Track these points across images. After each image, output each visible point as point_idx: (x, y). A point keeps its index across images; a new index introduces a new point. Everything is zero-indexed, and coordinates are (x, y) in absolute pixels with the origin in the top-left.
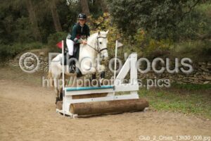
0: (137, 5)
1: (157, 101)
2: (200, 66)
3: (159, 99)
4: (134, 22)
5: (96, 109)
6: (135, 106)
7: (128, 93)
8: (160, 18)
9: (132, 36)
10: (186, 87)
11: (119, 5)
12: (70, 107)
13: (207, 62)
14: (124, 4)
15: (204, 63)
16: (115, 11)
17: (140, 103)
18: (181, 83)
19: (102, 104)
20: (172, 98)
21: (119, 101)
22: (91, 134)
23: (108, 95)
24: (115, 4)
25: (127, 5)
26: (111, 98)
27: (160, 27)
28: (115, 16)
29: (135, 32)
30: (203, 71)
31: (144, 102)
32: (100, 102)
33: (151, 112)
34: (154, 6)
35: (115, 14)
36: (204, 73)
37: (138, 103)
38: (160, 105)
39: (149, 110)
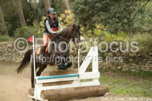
0: (97, 4)
1: (115, 87)
3: (116, 85)
4: (94, 19)
5: (64, 95)
6: (97, 91)
7: (91, 80)
8: (118, 15)
9: (92, 30)
10: (139, 74)
11: (81, 4)
12: (41, 94)
14: (85, 3)
16: (77, 9)
17: (101, 89)
18: (134, 70)
19: (69, 90)
20: (128, 84)
21: (84, 87)
23: (73, 82)
24: (77, 3)
25: (88, 4)
26: (76, 84)
27: (117, 23)
28: (77, 14)
29: (95, 27)
31: (105, 88)
32: (67, 89)
34: (111, 5)
37: (99, 89)
38: (118, 90)
39: (110, 95)
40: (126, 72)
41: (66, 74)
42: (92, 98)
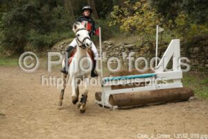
1: (202, 89)
3: (204, 87)
4: (175, 4)
6: (179, 95)
7: (171, 81)
9: (173, 20)
12: (110, 98)
17: (185, 92)
19: (144, 94)
22: (134, 128)
26: (153, 86)
27: (204, 9)
29: (177, 16)
31: (189, 91)
33: (197, 102)
37: (181, 92)
38: (206, 94)
39: (194, 99)
42: (173, 103)
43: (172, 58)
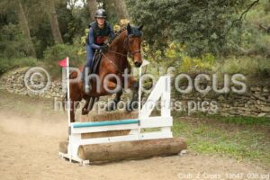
0: (171, 9)
1: (196, 141)
2: (254, 92)
3: (198, 137)
4: (165, 32)
5: (115, 153)
6: (168, 148)
7: (158, 129)
8: (203, 27)
9: (162, 51)
10: (234, 121)
11: (144, 9)
12: (79, 150)
13: (262, 87)
14: (152, 8)
15: (258, 89)
16: (139, 17)
17: (175, 144)
18: (226, 115)
19: (123, 145)
20: (217, 136)
21: (146, 141)
23: (131, 133)
24: (139, 8)
25: (157, 8)
26: (135, 136)
27: (201, 39)
29: (166, 46)
30: (257, 99)
31: (181, 143)
32: (120, 143)
33: (190, 157)
34: (192, 11)
35: (139, 20)
36: (259, 102)
37: (172, 144)
38: (201, 146)
39: (187, 153)
40: (214, 116)
41: (119, 119)
42: (160, 158)
43: (160, 99)
